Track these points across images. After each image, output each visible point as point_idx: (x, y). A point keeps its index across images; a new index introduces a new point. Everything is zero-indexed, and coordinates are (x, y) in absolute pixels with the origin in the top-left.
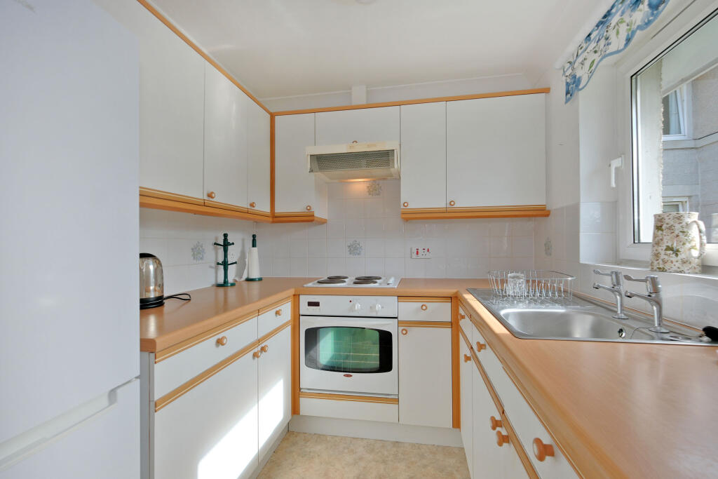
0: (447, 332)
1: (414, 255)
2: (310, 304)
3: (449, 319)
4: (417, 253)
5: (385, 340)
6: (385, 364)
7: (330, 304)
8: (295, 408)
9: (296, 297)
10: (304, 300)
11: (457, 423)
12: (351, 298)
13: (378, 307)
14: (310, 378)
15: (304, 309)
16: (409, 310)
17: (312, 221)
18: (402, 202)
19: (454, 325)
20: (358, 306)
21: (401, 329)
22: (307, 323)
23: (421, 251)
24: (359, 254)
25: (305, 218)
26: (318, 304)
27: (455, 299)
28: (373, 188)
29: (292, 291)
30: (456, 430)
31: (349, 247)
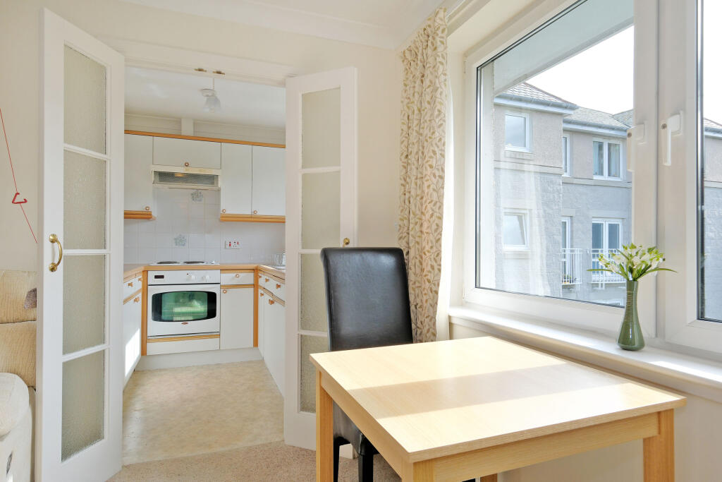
0: (251, 290)
1: (228, 246)
2: (156, 277)
3: (252, 283)
4: (230, 245)
5: (211, 298)
6: (211, 313)
7: (170, 276)
8: (143, 351)
9: (145, 272)
10: (151, 274)
11: (256, 344)
12: (188, 272)
13: (208, 277)
14: (156, 328)
15: (151, 280)
16: (227, 278)
17: (149, 218)
18: (221, 209)
19: (255, 286)
20: (193, 277)
21: (222, 290)
22: (153, 291)
23: (232, 244)
24: (184, 245)
25: (146, 216)
26: (162, 277)
27: (256, 271)
28: (196, 196)
29: (142, 268)
30: (255, 348)
31: (175, 239)
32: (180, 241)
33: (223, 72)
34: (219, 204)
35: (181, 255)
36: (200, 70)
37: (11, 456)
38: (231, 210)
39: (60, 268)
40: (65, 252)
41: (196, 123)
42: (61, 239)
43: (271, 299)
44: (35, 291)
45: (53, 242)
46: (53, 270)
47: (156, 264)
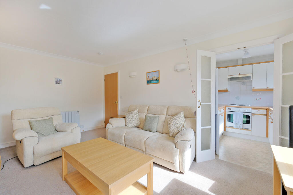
0: (265, 116)
1: (256, 100)
2: (229, 109)
4: (257, 99)
5: (248, 117)
6: (248, 122)
7: (233, 109)
8: (225, 130)
9: (225, 107)
10: (227, 108)
11: (267, 136)
12: (239, 108)
13: (247, 110)
14: (228, 124)
15: (227, 110)
16: (254, 111)
18: (253, 87)
19: (267, 115)
20: (241, 110)
21: (252, 115)
22: (228, 113)
23: (258, 99)
24: (239, 99)
25: (226, 91)
26: (231, 109)
27: (268, 109)
28: (243, 83)
29: (225, 106)
30: (267, 138)
31: (236, 97)
32: (237, 98)
33: (246, 47)
34: (252, 86)
35: (238, 102)
36: (238, 49)
37: (191, 145)
38: (257, 87)
39: (200, 107)
40: (201, 104)
41: (243, 60)
42: (200, 101)
43: (272, 121)
44: (196, 112)
45: (199, 101)
46: (199, 108)
47: (229, 105)
